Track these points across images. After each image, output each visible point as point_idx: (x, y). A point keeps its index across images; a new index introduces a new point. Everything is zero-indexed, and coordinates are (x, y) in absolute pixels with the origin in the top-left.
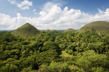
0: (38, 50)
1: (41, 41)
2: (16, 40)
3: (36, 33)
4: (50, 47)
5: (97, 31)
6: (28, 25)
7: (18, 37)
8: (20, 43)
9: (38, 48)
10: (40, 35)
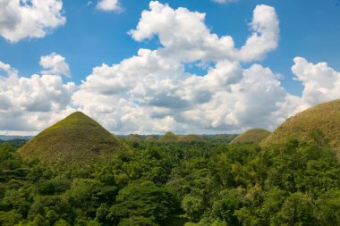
0: (92, 215)
1: (111, 182)
2: (22, 174)
3: (101, 148)
4: (135, 207)
5: (332, 143)
6: (76, 119)
7: (31, 166)
8: (33, 187)
9: (93, 210)
10: (115, 157)
